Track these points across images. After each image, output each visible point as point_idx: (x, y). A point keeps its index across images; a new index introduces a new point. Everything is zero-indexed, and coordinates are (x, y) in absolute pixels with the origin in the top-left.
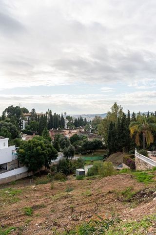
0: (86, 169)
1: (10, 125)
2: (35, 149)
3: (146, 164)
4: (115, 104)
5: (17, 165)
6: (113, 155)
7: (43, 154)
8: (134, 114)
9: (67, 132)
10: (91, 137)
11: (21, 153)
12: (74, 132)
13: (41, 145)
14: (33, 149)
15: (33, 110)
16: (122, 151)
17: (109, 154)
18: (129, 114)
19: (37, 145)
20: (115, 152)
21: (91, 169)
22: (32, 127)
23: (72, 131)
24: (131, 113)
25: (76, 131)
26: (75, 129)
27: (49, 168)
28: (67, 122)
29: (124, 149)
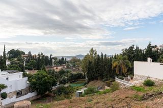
0: (82, 91)
1: (19, 63)
2: (43, 79)
3: (124, 85)
4: (92, 49)
5: (29, 91)
6: (91, 82)
7: (49, 82)
8: (105, 55)
9: (55, 68)
10: (74, 71)
11: (33, 82)
12: (60, 68)
13: (46, 76)
14: (42, 79)
15: (30, 52)
16: (97, 79)
17: (88, 82)
18: (102, 55)
19: (44, 76)
20: (93, 80)
21: (87, 90)
22: (31, 65)
23: (59, 67)
24: (104, 54)
25: (61, 67)
26: (60, 66)
27: (51, 92)
28: (53, 61)
29: (99, 78)
